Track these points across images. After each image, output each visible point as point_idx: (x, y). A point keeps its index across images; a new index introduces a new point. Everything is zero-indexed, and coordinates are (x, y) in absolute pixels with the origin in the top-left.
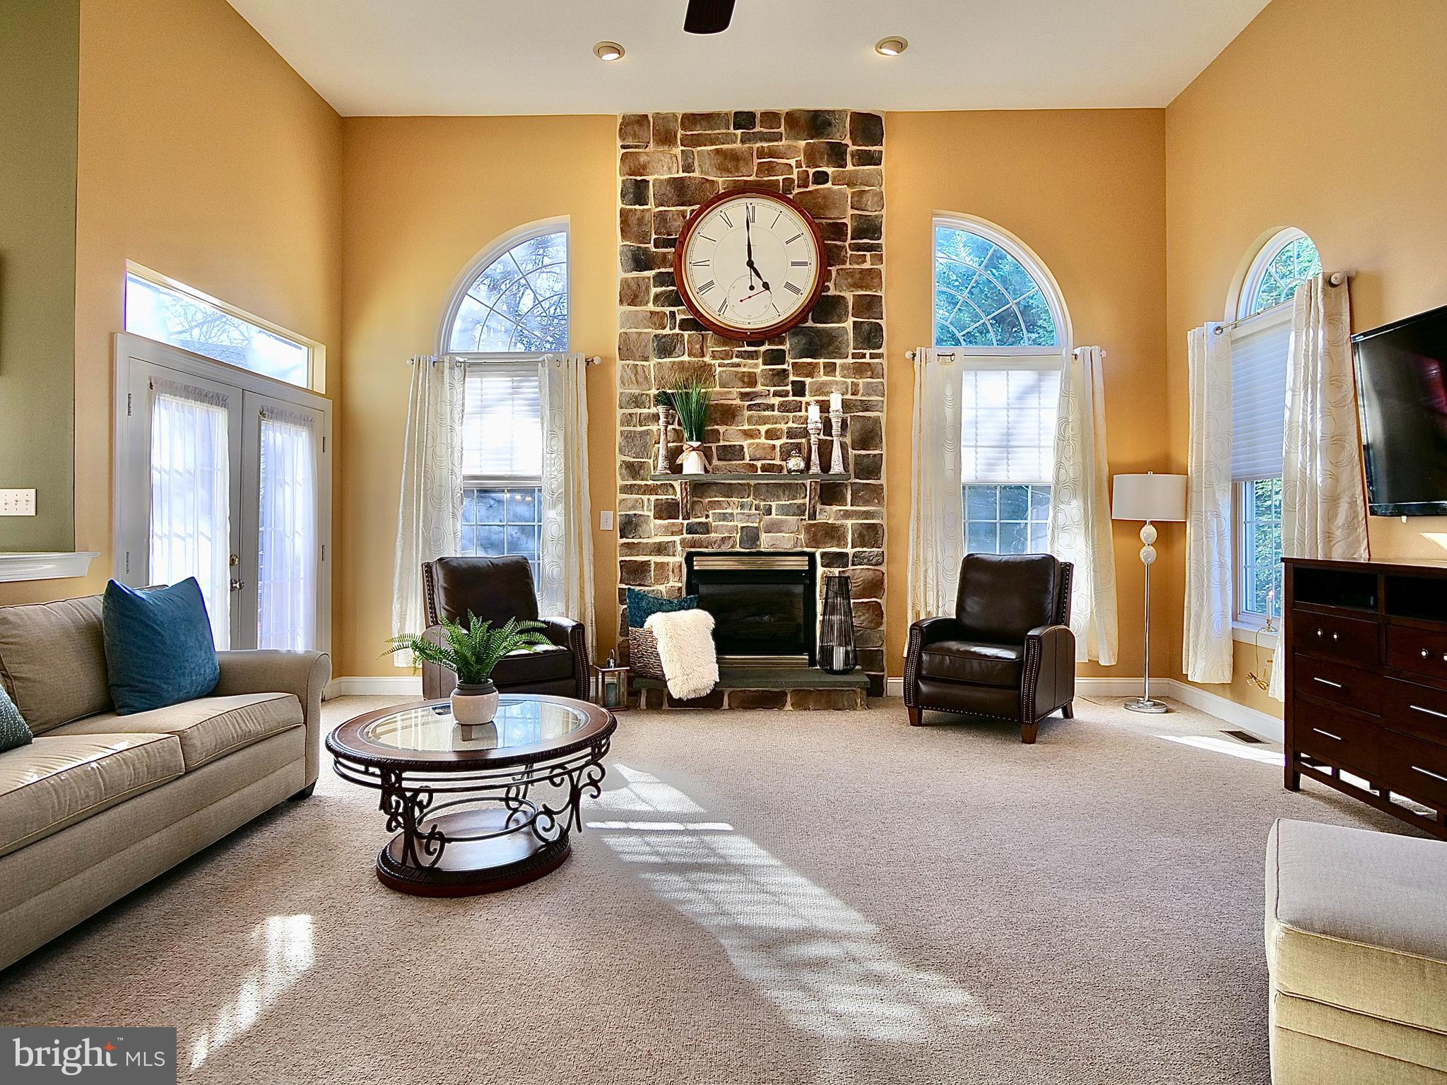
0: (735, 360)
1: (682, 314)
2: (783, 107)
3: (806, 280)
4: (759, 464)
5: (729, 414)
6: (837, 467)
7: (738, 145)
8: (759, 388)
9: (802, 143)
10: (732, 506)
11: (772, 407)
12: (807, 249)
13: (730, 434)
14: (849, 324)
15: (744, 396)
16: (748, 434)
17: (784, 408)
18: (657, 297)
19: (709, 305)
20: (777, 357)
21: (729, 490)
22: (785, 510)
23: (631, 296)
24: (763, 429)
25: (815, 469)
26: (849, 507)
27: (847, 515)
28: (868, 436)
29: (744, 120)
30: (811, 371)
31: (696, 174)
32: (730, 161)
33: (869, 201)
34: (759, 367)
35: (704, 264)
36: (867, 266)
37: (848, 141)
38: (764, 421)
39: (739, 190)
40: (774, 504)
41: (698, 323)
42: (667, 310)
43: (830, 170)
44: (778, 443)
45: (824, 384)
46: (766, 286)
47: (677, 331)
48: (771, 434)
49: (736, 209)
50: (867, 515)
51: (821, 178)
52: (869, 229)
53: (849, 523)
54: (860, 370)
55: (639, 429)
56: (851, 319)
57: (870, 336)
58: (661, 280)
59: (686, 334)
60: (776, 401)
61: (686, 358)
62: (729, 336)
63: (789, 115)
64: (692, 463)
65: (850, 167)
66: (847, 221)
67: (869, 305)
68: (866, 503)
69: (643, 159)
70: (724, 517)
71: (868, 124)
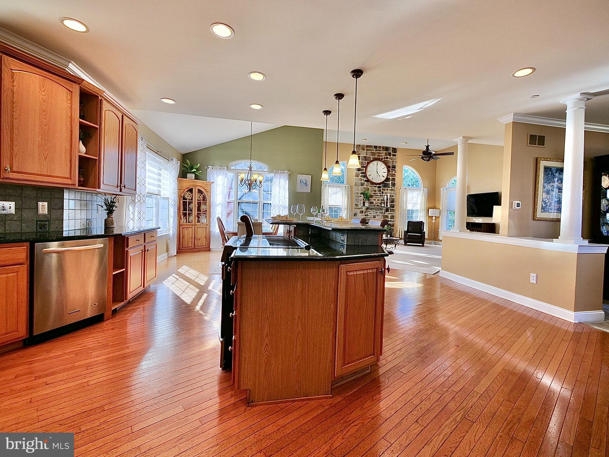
0: (373, 187)
1: (365, 179)
2: (382, 146)
3: (385, 175)
4: (376, 205)
5: (372, 196)
6: (389, 206)
7: (374, 151)
8: (376, 192)
9: (384, 152)
10: (372, 211)
11: (378, 196)
12: (385, 170)
13: (372, 200)
14: (390, 182)
15: (374, 193)
16: (375, 200)
17: (380, 196)
18: (361, 176)
19: (370, 178)
20: (380, 187)
21: (371, 209)
22: (380, 213)
23: (357, 176)
24: (377, 199)
25: (386, 206)
26: (389, 212)
27: (389, 214)
28: (393, 201)
29: (376, 147)
30: (384, 190)
31: (368, 156)
32: (373, 154)
33: (394, 162)
34: (377, 189)
35: (370, 171)
36: (393, 173)
37: (391, 152)
38: (377, 198)
39: (375, 159)
40: (378, 212)
41: (368, 181)
42: (363, 178)
43: (389, 157)
44: (379, 202)
45: (387, 192)
46: (379, 176)
47: (364, 182)
48: (378, 200)
49: (375, 163)
50: (392, 214)
51: (387, 158)
52: (394, 167)
53: (389, 215)
54: (392, 190)
55: (357, 198)
56: (391, 182)
57: (394, 185)
58: (362, 173)
59: (365, 182)
60: (379, 194)
61: (365, 187)
62: (373, 183)
64: (367, 205)
65: (391, 156)
66: (391, 165)
67: (394, 180)
68: (392, 212)
69: (360, 152)
70: (370, 213)
71: (395, 150)
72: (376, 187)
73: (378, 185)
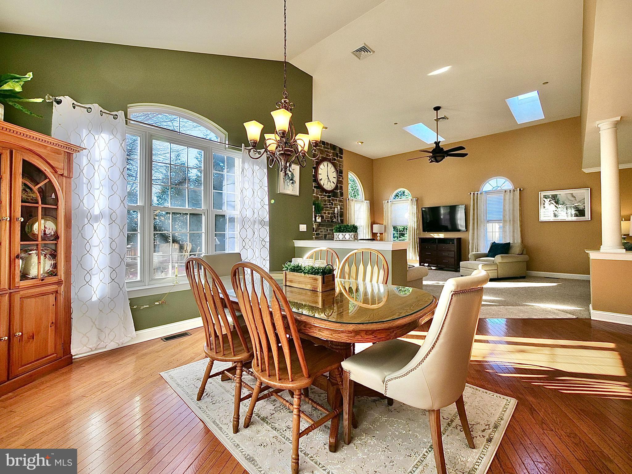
0: (323, 196)
2: (329, 142)
3: (335, 181)
4: (326, 220)
5: (322, 208)
6: (339, 221)
7: (322, 148)
8: (326, 203)
9: (332, 151)
10: (322, 229)
11: (328, 207)
12: (335, 175)
14: (339, 191)
15: (324, 204)
16: (325, 213)
17: (330, 208)
19: (322, 183)
20: (330, 197)
24: (327, 212)
29: (324, 143)
30: (334, 200)
31: (316, 153)
32: (321, 152)
33: (341, 166)
34: (326, 198)
36: (341, 179)
37: (338, 153)
38: (327, 210)
39: (325, 159)
40: (329, 229)
41: (319, 186)
43: (336, 158)
44: (329, 215)
45: (336, 203)
46: (330, 181)
48: (329, 213)
49: (325, 164)
51: (335, 160)
52: (342, 172)
54: (340, 201)
57: (342, 194)
60: (329, 206)
61: (315, 195)
62: (323, 190)
63: (330, 144)
64: (319, 219)
65: (339, 158)
66: (338, 169)
67: (341, 187)
70: (322, 232)
71: (341, 150)
72: (325, 196)
73: (328, 194)
